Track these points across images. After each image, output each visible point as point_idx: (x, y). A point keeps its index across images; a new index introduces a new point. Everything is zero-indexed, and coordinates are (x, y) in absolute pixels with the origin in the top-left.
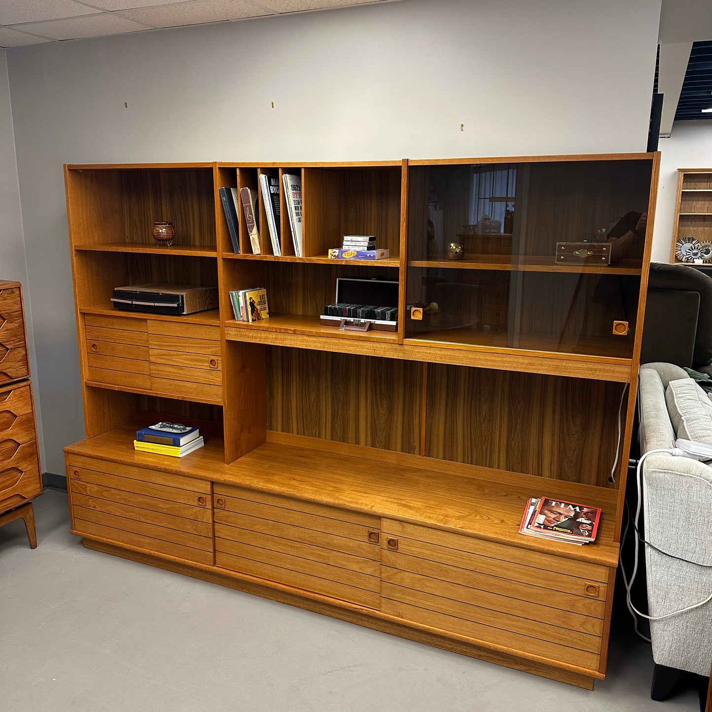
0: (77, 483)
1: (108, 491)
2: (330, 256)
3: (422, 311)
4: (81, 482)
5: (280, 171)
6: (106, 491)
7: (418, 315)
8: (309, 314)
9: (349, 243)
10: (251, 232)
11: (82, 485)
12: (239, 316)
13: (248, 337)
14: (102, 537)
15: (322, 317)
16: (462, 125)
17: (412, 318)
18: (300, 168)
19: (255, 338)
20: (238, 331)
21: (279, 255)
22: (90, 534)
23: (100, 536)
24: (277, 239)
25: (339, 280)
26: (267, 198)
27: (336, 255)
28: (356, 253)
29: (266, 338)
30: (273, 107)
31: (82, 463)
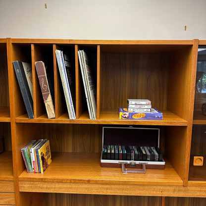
2: (120, 117)
3: (203, 159)
5: (76, 47)
7: (198, 162)
8: (78, 152)
9: (134, 106)
10: (46, 100)
12: (30, 169)
13: (42, 188)
15: (103, 161)
16: (186, 27)
17: (195, 164)
18: (96, 45)
19: (49, 189)
20: (33, 184)
21: (73, 118)
24: (73, 106)
25: (104, 128)
26: (63, 71)
27: (127, 116)
28: (144, 115)
29: (60, 188)
30: (46, 7)
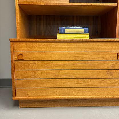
0: (21, 63)
1: (47, 63)
4: (24, 62)
6: (45, 63)
11: (25, 63)
14: (39, 96)
22: (29, 96)
23: (37, 96)
31: (26, 47)
